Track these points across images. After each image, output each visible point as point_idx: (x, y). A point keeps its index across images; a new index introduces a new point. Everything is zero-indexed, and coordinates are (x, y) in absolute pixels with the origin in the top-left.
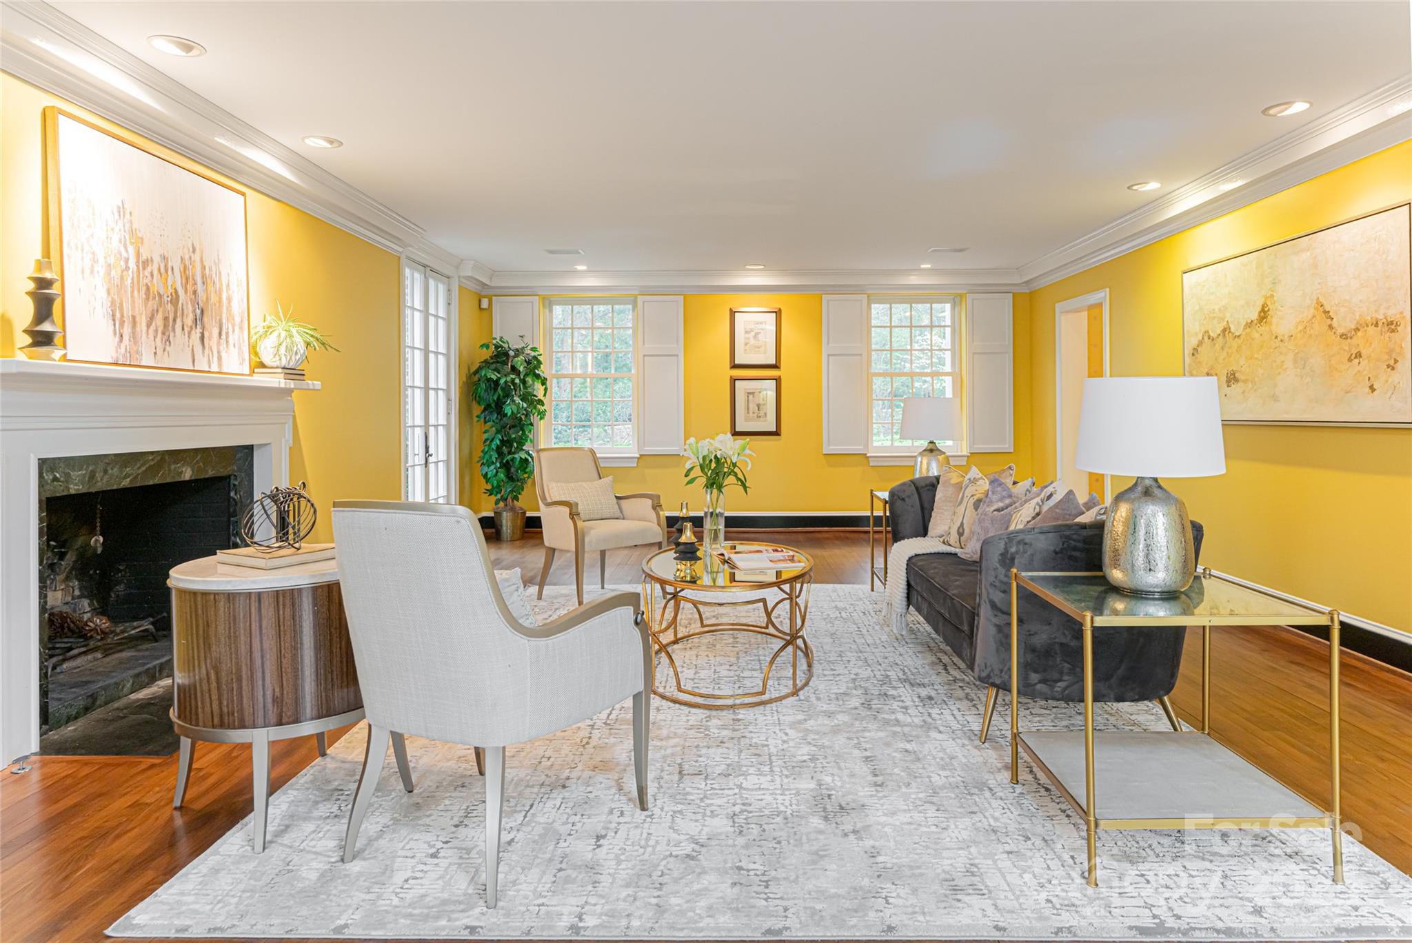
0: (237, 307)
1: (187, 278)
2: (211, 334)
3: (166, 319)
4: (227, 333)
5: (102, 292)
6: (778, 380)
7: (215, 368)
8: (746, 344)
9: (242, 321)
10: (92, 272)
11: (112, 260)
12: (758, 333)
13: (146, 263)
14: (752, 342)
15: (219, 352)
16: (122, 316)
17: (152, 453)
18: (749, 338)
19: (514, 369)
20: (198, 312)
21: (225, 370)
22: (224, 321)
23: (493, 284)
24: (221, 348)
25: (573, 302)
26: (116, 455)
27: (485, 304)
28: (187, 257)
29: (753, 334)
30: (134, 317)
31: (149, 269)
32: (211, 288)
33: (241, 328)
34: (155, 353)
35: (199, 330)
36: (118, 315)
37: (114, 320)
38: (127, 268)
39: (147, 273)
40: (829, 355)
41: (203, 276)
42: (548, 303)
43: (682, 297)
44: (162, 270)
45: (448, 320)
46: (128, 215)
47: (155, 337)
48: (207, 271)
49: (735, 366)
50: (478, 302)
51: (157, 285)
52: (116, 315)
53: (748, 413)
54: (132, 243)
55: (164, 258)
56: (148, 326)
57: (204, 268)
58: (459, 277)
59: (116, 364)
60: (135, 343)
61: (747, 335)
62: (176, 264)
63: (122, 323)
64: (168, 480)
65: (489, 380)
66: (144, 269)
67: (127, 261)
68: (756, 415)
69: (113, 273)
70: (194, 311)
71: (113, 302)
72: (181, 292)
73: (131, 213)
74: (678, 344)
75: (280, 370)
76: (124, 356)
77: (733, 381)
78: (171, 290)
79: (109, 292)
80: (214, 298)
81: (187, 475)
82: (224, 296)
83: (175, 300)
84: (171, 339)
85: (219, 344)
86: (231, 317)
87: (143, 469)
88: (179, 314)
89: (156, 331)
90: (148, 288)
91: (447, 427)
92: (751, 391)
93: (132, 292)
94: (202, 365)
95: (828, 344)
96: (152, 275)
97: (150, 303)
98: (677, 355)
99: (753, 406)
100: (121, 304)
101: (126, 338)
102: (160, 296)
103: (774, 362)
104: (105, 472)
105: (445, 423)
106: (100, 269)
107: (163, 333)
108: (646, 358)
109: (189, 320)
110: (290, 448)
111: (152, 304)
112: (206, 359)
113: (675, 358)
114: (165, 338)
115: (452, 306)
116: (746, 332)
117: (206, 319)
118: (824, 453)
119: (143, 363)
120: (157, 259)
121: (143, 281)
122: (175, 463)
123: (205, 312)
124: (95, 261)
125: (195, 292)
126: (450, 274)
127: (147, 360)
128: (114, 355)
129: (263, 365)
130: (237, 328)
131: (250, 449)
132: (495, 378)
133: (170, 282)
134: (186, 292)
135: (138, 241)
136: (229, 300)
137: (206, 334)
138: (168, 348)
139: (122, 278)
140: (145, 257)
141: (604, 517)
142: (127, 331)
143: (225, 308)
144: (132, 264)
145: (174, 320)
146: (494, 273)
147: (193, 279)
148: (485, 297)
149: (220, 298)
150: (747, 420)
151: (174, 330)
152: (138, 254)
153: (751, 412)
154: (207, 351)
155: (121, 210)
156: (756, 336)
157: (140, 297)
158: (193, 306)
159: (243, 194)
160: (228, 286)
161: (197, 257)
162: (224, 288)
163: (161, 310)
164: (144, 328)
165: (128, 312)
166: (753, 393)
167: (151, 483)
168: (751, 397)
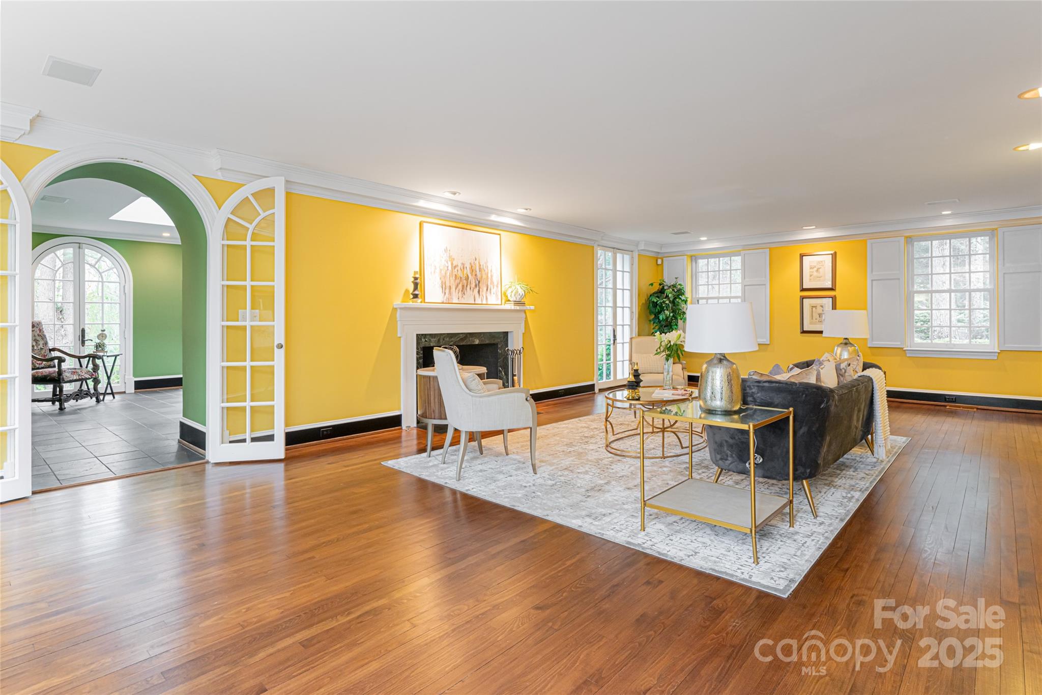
0: (496, 279)
1: (472, 270)
2: (483, 290)
3: (463, 286)
4: (490, 289)
5: (438, 278)
6: (834, 299)
7: (484, 302)
8: (811, 276)
9: (498, 284)
10: (434, 272)
11: (442, 268)
12: (819, 268)
13: (455, 267)
14: (815, 274)
15: (486, 297)
16: (445, 286)
17: (462, 333)
18: (813, 272)
19: (667, 297)
20: (477, 282)
21: (489, 303)
22: (489, 284)
23: (662, 252)
24: (488, 295)
25: (708, 257)
26: (448, 334)
27: (659, 262)
28: (473, 262)
29: (815, 269)
30: (450, 286)
31: (457, 269)
32: (483, 273)
33: (497, 287)
34: (458, 298)
35: (477, 288)
36: (444, 286)
37: (442, 288)
38: (448, 269)
39: (456, 270)
40: (872, 280)
41: (480, 269)
42: (694, 258)
43: (768, 249)
44: (462, 268)
45: (631, 273)
46: (448, 251)
47: (458, 293)
48: (482, 267)
49: (803, 290)
50: (656, 261)
51: (460, 274)
52: (443, 286)
53: (812, 319)
54: (450, 261)
55: (463, 264)
56: (456, 289)
57: (480, 265)
58: (638, 250)
59: (443, 303)
60: (450, 295)
61: (811, 270)
62: (468, 266)
63: (445, 289)
64: (468, 344)
65: (653, 302)
66: (454, 269)
67: (448, 267)
68: (817, 321)
69: (442, 272)
70: (475, 282)
71: (442, 282)
72: (470, 275)
73: (450, 251)
74: (765, 277)
75: (513, 302)
76: (446, 300)
77: (802, 298)
78: (465, 275)
79: (441, 279)
80: (484, 276)
81: (477, 342)
82: (489, 275)
83: (467, 278)
84: (465, 293)
85: (486, 293)
86: (492, 282)
87: (459, 339)
88: (469, 283)
89: (459, 291)
90: (456, 275)
91: (631, 326)
92: (814, 305)
93: (450, 277)
94: (478, 301)
95: (872, 271)
96: (458, 271)
97: (457, 281)
98: (765, 285)
99: (816, 316)
100: (445, 282)
101: (447, 294)
102: (461, 278)
103: (831, 287)
104: (444, 340)
105: (630, 324)
106: (438, 271)
107: (462, 291)
108: (746, 287)
109: (473, 285)
110: (523, 333)
111: (458, 281)
112: (480, 299)
113: (764, 286)
114: (462, 293)
115: (634, 266)
116: (811, 268)
117: (480, 284)
118: (869, 346)
119: (454, 302)
120: (460, 265)
121: (454, 273)
122: (472, 337)
123: (480, 282)
124: (435, 268)
125: (476, 275)
126: (633, 249)
127: (456, 300)
128: (442, 300)
129: (509, 301)
130: (495, 287)
131: (507, 333)
132: (655, 301)
133: (465, 273)
134: (472, 275)
135: (452, 260)
136: (492, 276)
137: (481, 290)
138: (464, 296)
139: (446, 274)
140: (455, 265)
141: (651, 371)
142: (447, 291)
143: (489, 280)
144: (450, 268)
145: (467, 286)
146: (662, 246)
147: (475, 270)
148: (660, 258)
149: (487, 276)
150: (811, 323)
151: (466, 289)
152: (452, 264)
153: (814, 318)
154: (481, 297)
155: (446, 250)
156: (817, 271)
157: (453, 279)
158: (475, 280)
159: (499, 234)
160: (491, 271)
161: (477, 262)
162: (489, 272)
163: (461, 283)
164: (454, 289)
165: (448, 284)
166: (816, 307)
167: (462, 344)
168: (814, 309)
